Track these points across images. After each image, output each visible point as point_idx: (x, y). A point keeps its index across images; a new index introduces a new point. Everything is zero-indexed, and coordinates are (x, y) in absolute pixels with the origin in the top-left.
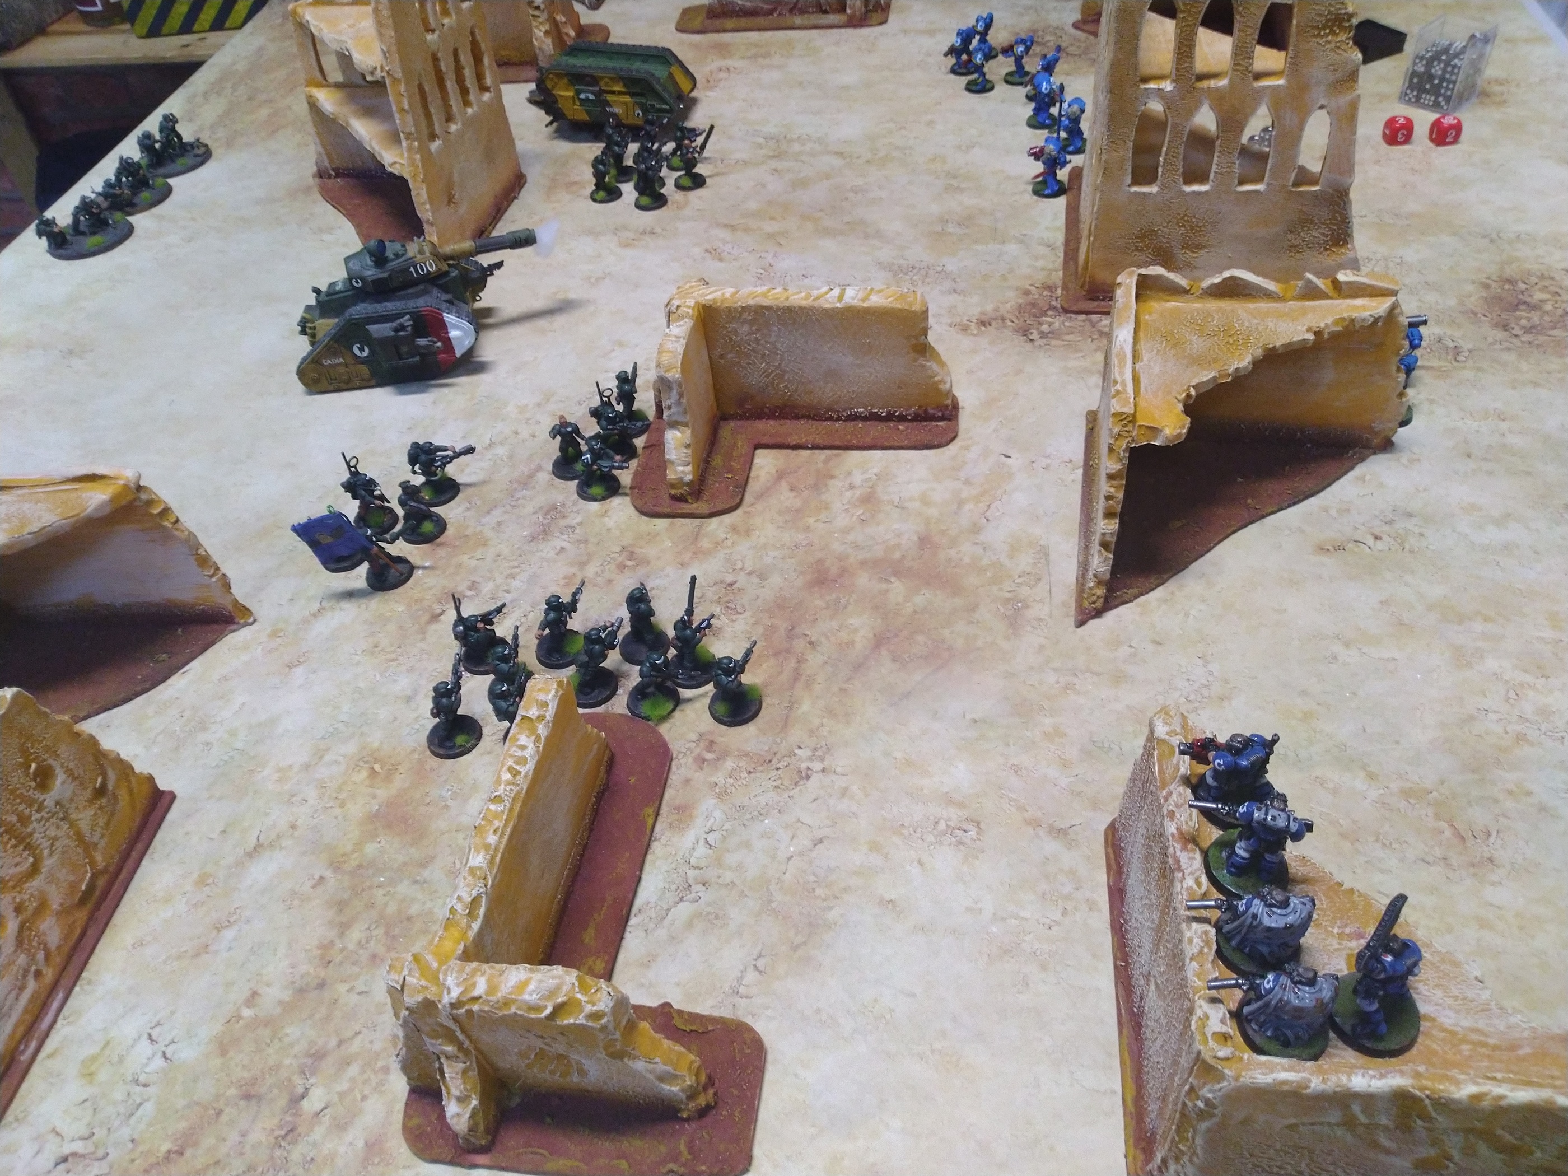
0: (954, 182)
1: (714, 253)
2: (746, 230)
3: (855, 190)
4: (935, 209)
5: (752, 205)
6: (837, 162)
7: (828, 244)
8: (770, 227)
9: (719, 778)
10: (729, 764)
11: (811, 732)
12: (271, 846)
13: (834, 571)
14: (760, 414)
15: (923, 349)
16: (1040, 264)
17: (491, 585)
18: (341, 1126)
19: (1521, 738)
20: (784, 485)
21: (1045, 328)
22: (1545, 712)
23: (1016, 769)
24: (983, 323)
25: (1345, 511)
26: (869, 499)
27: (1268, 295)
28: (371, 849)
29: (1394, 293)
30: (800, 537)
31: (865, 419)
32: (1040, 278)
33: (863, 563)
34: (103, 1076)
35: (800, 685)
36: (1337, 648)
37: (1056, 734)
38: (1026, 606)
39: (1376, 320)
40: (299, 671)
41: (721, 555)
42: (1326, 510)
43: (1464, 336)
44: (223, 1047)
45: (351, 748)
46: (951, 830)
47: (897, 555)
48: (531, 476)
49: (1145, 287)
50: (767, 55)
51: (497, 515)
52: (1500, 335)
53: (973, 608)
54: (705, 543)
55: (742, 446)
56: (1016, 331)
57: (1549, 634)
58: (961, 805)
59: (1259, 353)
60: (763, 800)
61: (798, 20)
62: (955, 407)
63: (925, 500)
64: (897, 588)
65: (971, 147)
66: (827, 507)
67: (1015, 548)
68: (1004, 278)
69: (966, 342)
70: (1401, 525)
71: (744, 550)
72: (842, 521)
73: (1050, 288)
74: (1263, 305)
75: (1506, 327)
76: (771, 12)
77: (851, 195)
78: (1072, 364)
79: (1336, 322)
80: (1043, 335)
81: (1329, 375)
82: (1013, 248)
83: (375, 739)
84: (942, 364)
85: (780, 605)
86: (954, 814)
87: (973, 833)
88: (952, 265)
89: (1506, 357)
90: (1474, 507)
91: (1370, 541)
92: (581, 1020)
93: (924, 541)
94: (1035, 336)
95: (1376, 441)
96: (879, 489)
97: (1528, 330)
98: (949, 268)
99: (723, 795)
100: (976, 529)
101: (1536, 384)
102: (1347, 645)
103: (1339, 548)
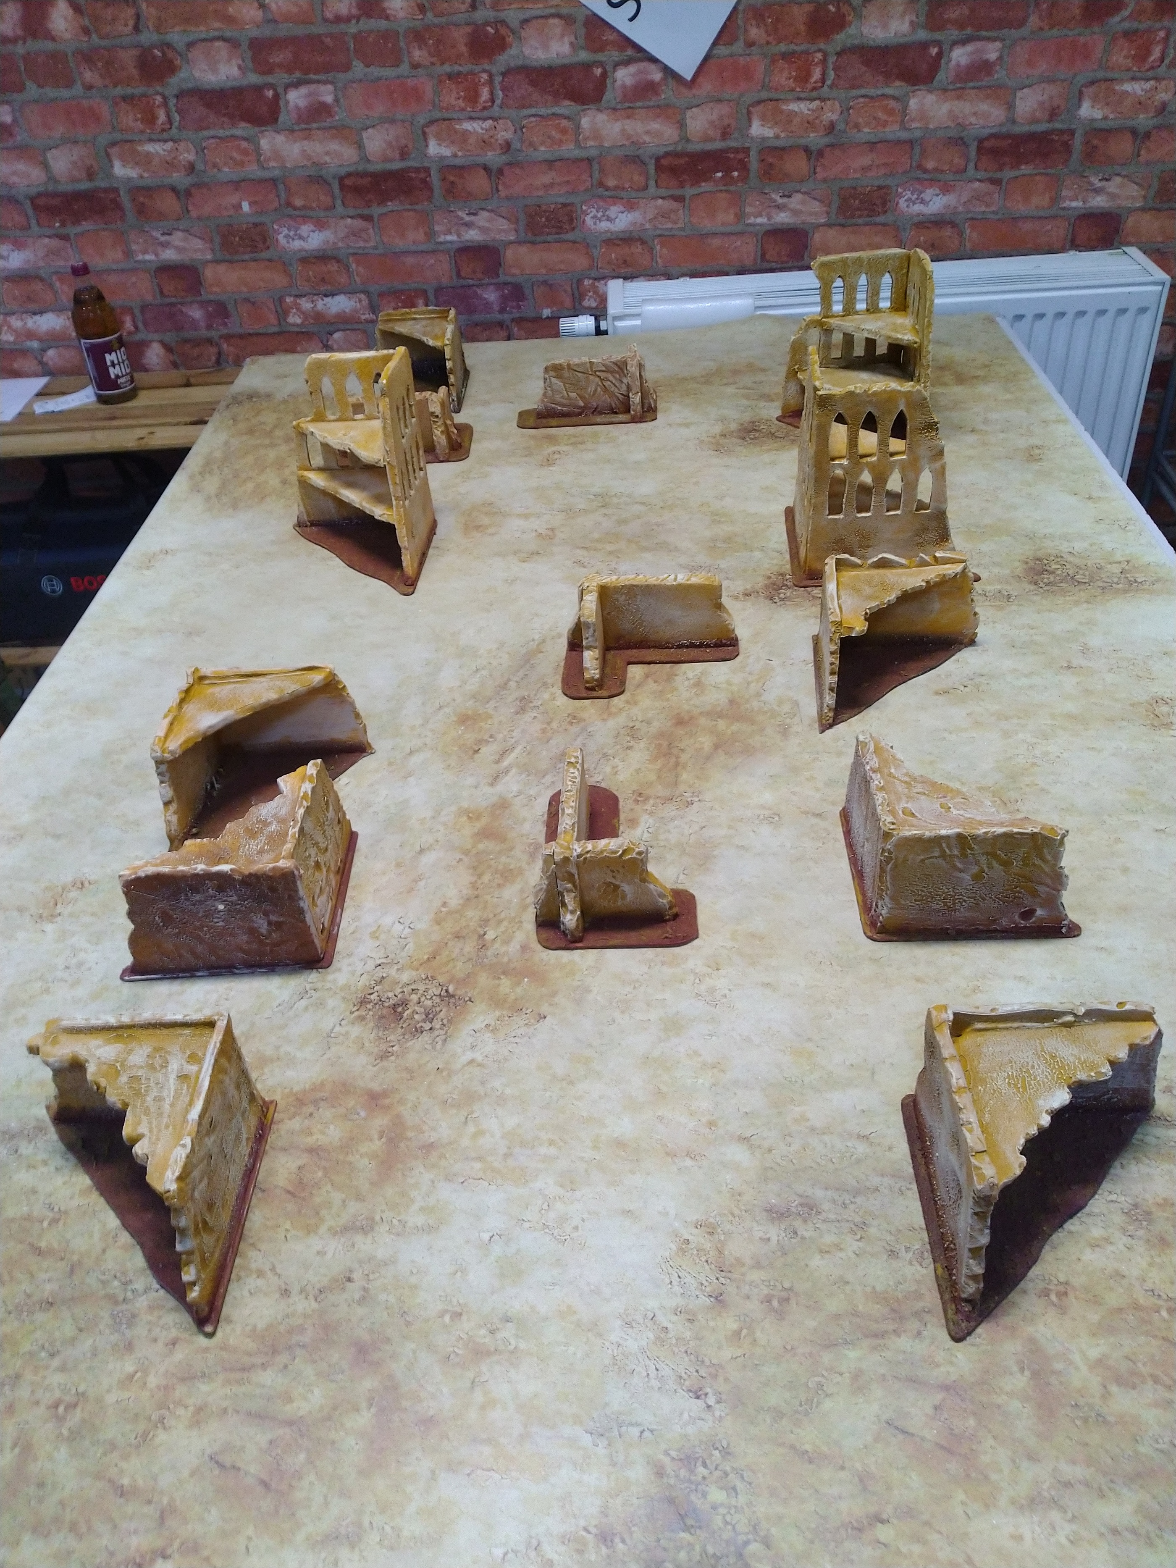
0: (717, 518)
1: (579, 563)
2: (595, 550)
3: (658, 525)
4: (708, 534)
5: (596, 535)
6: (642, 508)
7: (648, 556)
8: (610, 548)
9: (648, 807)
10: (651, 801)
11: (690, 786)
12: (428, 849)
13: (686, 718)
14: (629, 646)
15: (719, 606)
16: (775, 562)
17: (501, 735)
18: (507, 942)
19: (1034, 764)
20: (650, 681)
21: (782, 596)
22: (1046, 754)
23: (794, 793)
24: (747, 595)
25: (948, 675)
26: (698, 684)
27: (902, 566)
28: (481, 846)
29: (965, 561)
30: (665, 703)
31: (687, 647)
32: (775, 569)
33: (701, 713)
34: (383, 937)
35: (679, 768)
36: (946, 735)
37: (811, 779)
38: (790, 727)
39: (956, 575)
40: (411, 779)
41: (624, 714)
42: (939, 676)
43: (1013, 589)
44: (438, 921)
45: (454, 808)
46: (766, 818)
47: (719, 709)
48: (506, 684)
49: (840, 564)
50: (582, 443)
51: (492, 703)
52: (1032, 587)
53: (763, 729)
54: (614, 710)
55: (620, 663)
56: (766, 598)
57: (1049, 722)
58: (769, 809)
59: (899, 593)
60: (672, 814)
61: (599, 419)
62: (737, 640)
63: (729, 683)
64: (722, 724)
65: (723, 497)
66: (676, 689)
67: (780, 702)
68: (754, 570)
69: (738, 605)
70: (978, 680)
71: (635, 711)
72: (685, 695)
73: (783, 575)
74: (900, 571)
75: (1036, 583)
76: (580, 414)
77: (655, 527)
78: (799, 613)
79: (936, 577)
80: (781, 600)
81: (937, 606)
82: (757, 554)
83: (465, 804)
84: (729, 615)
85: (661, 735)
86: (767, 813)
87: (777, 818)
88: (723, 564)
89: (1035, 598)
90: (1015, 670)
91: (962, 688)
92: (634, 855)
93: (732, 702)
94: (777, 600)
95: (966, 640)
96: (703, 679)
97: (1047, 585)
98: (722, 566)
99: (651, 814)
100: (758, 695)
101: (1050, 611)
102: (950, 733)
103: (946, 692)
